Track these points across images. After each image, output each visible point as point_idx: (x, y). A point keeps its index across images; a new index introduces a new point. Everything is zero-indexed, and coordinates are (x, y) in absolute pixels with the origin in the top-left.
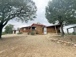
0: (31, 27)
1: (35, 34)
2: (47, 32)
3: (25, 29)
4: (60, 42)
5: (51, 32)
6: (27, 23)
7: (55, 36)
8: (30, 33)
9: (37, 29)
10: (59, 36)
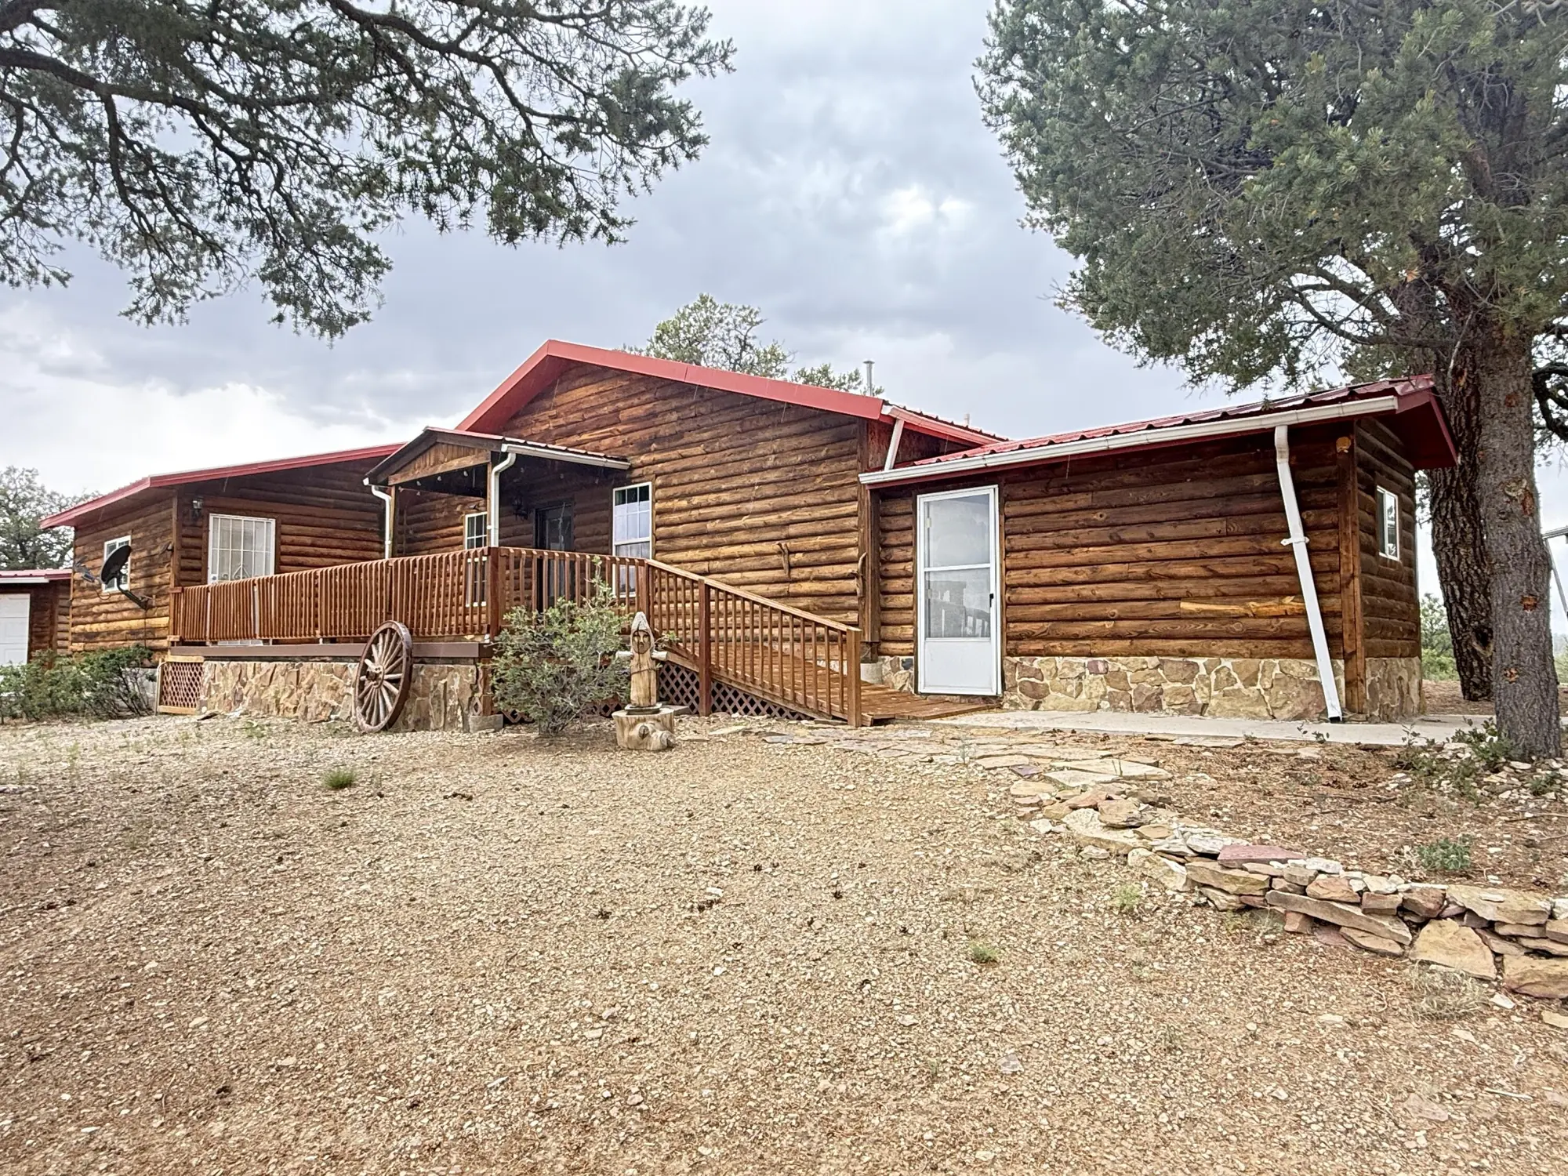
0: (471, 484)
1: (640, 688)
2: (1014, 644)
3: (263, 533)
4: (1518, 964)
5: (1138, 641)
6: (332, 324)
7: (1296, 768)
8: (458, 680)
9: (664, 542)
10: (1406, 762)
